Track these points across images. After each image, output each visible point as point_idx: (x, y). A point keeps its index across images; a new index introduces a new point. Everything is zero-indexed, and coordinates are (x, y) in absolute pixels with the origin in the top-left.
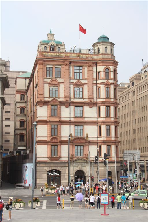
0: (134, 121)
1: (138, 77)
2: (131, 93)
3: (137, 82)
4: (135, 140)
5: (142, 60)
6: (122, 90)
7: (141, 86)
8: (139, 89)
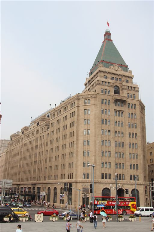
0: (21, 159)
1: (26, 129)
2: (21, 139)
3: (25, 132)
4: (20, 172)
5: (31, 117)
6: (17, 136)
7: (28, 134)
8: (26, 137)
